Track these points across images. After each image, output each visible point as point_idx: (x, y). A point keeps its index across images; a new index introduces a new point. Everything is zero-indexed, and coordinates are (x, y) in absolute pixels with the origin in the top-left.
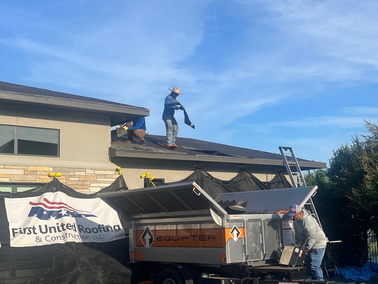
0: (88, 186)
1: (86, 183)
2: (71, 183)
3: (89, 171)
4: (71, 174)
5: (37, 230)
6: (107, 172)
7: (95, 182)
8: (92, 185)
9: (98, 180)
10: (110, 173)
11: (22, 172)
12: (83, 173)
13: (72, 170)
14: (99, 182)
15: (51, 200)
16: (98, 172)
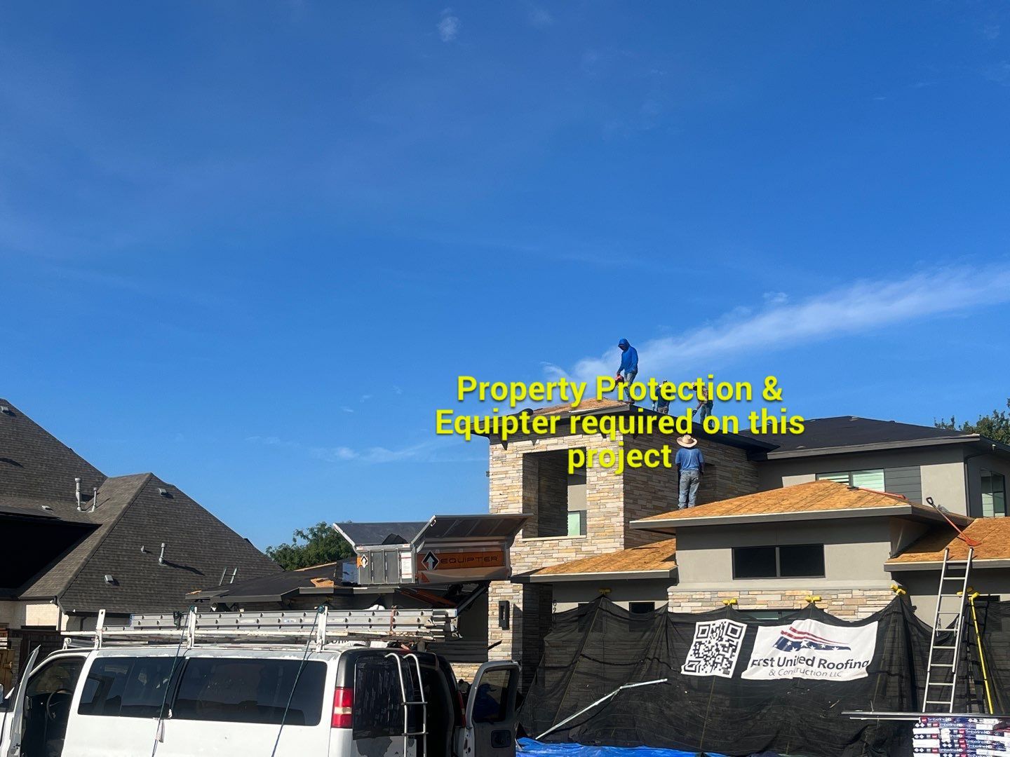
0: (855, 612)
1: (851, 607)
2: (834, 608)
3: (856, 593)
4: (833, 596)
5: (775, 663)
6: (881, 593)
7: (865, 605)
8: (860, 609)
9: (868, 602)
10: (886, 593)
13: (835, 592)
14: (869, 606)
15: (799, 630)
16: (868, 593)
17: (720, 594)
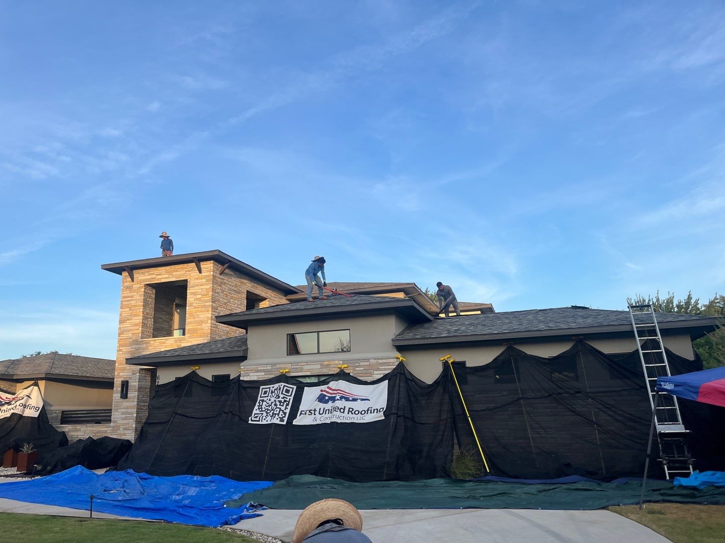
0: (371, 375)
1: (369, 371)
2: (357, 372)
3: (372, 361)
4: (356, 364)
6: (389, 361)
7: (378, 369)
8: (375, 372)
9: (380, 368)
10: (392, 360)
11: (319, 366)
12: (368, 363)
13: (358, 361)
14: (381, 370)
15: (333, 388)
16: (380, 361)
17: (278, 366)
